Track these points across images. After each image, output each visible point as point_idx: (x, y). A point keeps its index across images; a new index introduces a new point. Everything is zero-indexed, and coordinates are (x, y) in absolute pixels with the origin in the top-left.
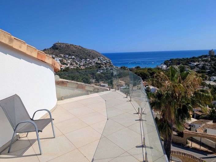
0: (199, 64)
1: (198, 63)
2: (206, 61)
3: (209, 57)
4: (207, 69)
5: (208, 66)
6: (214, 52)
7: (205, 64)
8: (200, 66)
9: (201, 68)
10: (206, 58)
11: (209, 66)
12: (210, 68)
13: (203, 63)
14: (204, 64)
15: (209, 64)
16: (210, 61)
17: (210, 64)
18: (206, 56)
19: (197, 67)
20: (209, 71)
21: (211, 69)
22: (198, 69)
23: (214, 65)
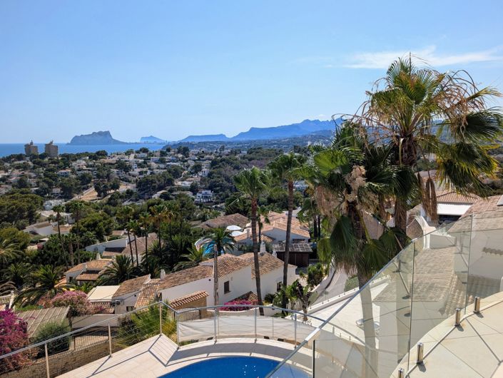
0: (8, 176)
1: (7, 174)
2: (25, 167)
3: (28, 158)
4: (31, 185)
5: (30, 178)
6: (36, 147)
7: (23, 175)
8: (13, 179)
9: (16, 184)
10: (22, 162)
11: (34, 178)
12: (38, 183)
13: (17, 172)
14: (20, 176)
15: (33, 175)
16: (34, 168)
17: (35, 173)
18: (20, 157)
19: (7, 183)
20: (36, 191)
21: (41, 184)
22: (10, 187)
23: (44, 175)
